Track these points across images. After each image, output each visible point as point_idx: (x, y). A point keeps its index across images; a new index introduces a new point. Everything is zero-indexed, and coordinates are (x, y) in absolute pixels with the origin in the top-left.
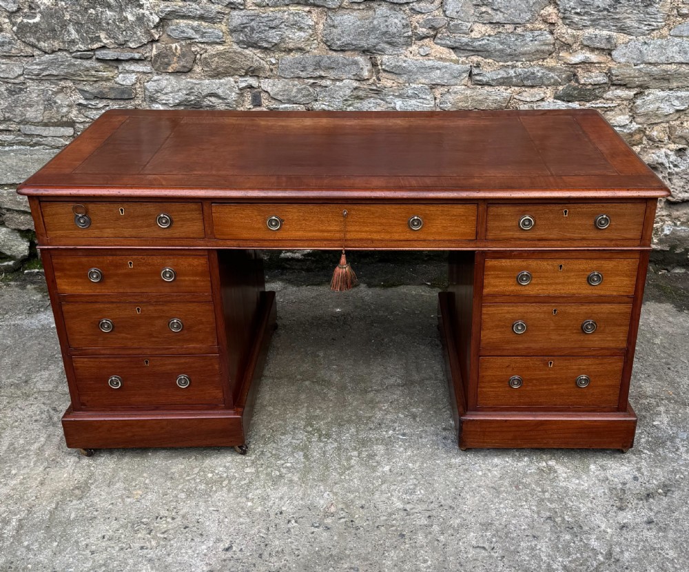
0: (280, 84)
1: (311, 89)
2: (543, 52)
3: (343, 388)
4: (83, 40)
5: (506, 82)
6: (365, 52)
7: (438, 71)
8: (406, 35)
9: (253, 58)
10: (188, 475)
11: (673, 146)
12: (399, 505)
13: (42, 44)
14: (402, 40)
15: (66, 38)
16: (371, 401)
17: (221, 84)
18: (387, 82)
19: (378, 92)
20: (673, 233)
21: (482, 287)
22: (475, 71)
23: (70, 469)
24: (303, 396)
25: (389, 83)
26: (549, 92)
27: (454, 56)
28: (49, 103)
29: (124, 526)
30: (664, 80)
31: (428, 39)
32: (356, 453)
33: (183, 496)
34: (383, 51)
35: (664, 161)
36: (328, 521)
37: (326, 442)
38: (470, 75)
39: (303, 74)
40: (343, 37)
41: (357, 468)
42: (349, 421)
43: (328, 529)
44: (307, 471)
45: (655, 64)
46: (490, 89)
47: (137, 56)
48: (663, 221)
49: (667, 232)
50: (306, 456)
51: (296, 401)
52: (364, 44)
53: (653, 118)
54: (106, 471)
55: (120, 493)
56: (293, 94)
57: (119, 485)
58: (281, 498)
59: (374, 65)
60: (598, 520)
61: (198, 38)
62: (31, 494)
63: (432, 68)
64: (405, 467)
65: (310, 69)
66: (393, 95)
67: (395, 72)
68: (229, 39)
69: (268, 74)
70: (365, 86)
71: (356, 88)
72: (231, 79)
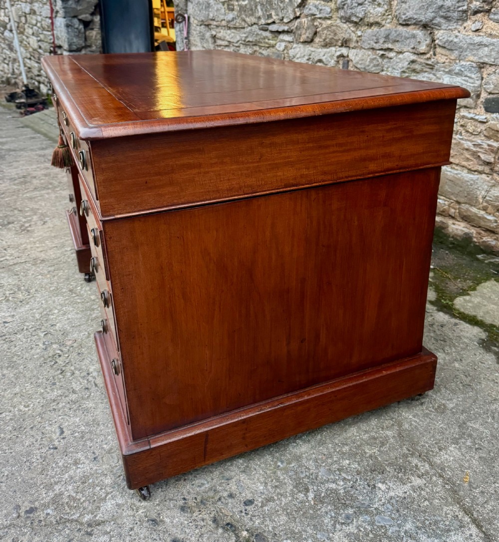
0: (360, 54)
1: (380, 60)
4: (264, 17)
6: (425, 26)
7: (486, 49)
8: (460, 9)
9: (346, 31)
13: (248, 20)
14: (456, 14)
15: (257, 15)
17: (326, 53)
18: (440, 57)
19: (432, 67)
31: (482, 13)
34: (439, 26)
39: (377, 46)
40: (408, 12)
47: (286, 28)
52: (423, 18)
59: (433, 40)
61: (318, 14)
63: (481, 45)
65: (381, 41)
66: (444, 71)
67: (449, 47)
68: (334, 15)
69: (355, 45)
70: (422, 61)
71: (413, 62)
72: (333, 49)
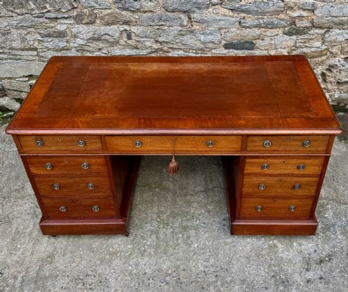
0: (141, 29)
1: (157, 31)
2: (278, 11)
3: (175, 193)
4: (38, 8)
5: (259, 26)
6: (185, 12)
7: (223, 22)
8: (206, 3)
9: (126, 16)
10: (101, 249)
11: (343, 56)
12: (202, 269)
13: (16, 11)
14: (204, 6)
15: (29, 8)
16: (189, 202)
17: (111, 29)
18: (196, 27)
19: (192, 32)
20: (339, 97)
21: (244, 170)
22: (243, 21)
23: (45, 245)
24: (156, 198)
25: (197, 27)
26: (281, 31)
27: (231, 14)
28: (23, 40)
29: (71, 281)
30: (341, 25)
31: (218, 5)
32: (181, 236)
33: (98, 262)
34: (194, 12)
35: (337, 63)
36: (168, 278)
37: (167, 229)
38: (240, 22)
39: (153, 24)
40: (173, 5)
41: (181, 244)
42: (178, 215)
43: (167, 283)
44: (158, 247)
45: (336, 17)
46: (250, 30)
47: (66, 16)
48: (335, 91)
49: (336, 97)
50: (157, 237)
51: (152, 202)
52: (184, 9)
53: (333, 43)
54: (62, 246)
55: (69, 260)
56: (148, 33)
57: (69, 255)
58: (145, 265)
59: (190, 18)
60: (297, 277)
61: (97, 6)
62: (27, 261)
63: (220, 20)
64: (205, 244)
65: (156, 21)
66: (200, 33)
67: (200, 22)
68: (113, 6)
69: (135, 24)
70: (185, 29)
71: (180, 31)
72: (116, 26)
